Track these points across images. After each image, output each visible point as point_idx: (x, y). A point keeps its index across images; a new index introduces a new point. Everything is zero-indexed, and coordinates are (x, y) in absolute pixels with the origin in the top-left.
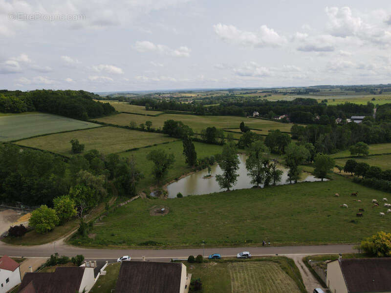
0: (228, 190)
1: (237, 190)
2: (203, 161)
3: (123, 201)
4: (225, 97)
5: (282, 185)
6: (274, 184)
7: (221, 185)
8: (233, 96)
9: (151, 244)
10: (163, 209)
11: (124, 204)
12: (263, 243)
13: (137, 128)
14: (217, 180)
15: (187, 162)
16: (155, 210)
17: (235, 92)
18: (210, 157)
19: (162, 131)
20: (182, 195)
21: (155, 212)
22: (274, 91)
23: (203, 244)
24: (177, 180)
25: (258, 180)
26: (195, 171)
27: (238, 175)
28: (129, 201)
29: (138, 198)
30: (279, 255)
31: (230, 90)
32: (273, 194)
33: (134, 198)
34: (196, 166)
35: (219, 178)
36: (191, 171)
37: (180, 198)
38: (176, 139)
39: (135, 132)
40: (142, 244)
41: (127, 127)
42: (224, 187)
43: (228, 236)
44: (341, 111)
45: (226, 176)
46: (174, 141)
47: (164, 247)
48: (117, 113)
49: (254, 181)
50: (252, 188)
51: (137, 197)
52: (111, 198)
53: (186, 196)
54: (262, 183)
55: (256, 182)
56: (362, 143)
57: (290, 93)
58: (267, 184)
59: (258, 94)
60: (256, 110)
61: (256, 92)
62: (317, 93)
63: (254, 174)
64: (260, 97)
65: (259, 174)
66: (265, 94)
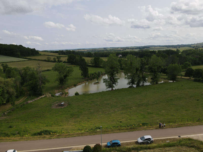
0: (112, 89)
1: (118, 89)
2: (93, 75)
3: (31, 99)
4: (102, 51)
5: (148, 85)
6: (143, 85)
7: (107, 86)
8: (106, 50)
9: (45, 134)
10: (63, 103)
11: (31, 101)
12: (160, 126)
13: (52, 61)
14: (104, 82)
15: (82, 75)
16: (56, 104)
17: (107, 49)
18: (97, 73)
19: (67, 62)
20: (79, 94)
21: (57, 106)
22: (128, 48)
23: (98, 130)
24: (75, 86)
25: (133, 82)
26: (87, 80)
27: (119, 79)
28: (36, 99)
29: (45, 97)
30: (182, 137)
31: (104, 48)
33: (40, 97)
34: (88, 77)
35: (105, 81)
36: (85, 81)
37: (77, 96)
38: (75, 66)
39: (50, 63)
40: (35, 134)
41: (45, 61)
42: (109, 88)
43: (121, 121)
44: (164, 54)
45: (111, 79)
46: (74, 66)
47: (58, 135)
48: (41, 55)
49: (129, 83)
50: (128, 88)
51: (43, 96)
52: (22, 98)
53: (82, 94)
54: (135, 84)
55: (131, 84)
56: (188, 62)
57: (135, 49)
58: (138, 85)
59: (119, 49)
60: (120, 54)
61: (118, 49)
62: (149, 48)
63: (129, 78)
64: (120, 50)
65: (133, 78)
66: (123, 49)
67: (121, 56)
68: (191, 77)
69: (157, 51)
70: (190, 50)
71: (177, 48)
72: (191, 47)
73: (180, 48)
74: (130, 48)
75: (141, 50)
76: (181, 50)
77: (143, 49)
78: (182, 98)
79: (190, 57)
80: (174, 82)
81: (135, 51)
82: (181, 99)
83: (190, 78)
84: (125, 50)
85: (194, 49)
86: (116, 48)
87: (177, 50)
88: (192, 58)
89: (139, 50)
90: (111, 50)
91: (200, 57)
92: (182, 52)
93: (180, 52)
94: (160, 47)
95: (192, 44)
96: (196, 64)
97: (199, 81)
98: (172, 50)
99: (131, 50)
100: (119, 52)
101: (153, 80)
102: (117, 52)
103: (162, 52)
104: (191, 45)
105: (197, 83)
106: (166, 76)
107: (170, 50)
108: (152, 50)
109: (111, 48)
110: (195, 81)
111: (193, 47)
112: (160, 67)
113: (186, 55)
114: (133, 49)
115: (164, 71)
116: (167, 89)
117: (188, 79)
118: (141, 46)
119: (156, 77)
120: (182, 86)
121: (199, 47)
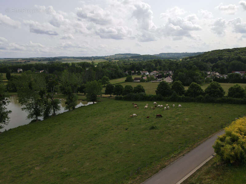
5: (62, 114)
6: (54, 114)
22: (32, 59)
25: (37, 113)
27: (10, 112)
32: (57, 124)
49: (31, 116)
50: (30, 123)
54: (41, 115)
55: (35, 116)
56: (105, 77)
57: (44, 60)
58: (46, 116)
59: (19, 61)
60: (20, 68)
61: (17, 60)
62: (61, 60)
63: (30, 108)
64: (21, 62)
65: (36, 107)
66: (24, 61)
67: (21, 70)
68: (112, 94)
69: (71, 64)
70: (105, 62)
71: (92, 60)
72: (105, 59)
73: (95, 60)
74: (36, 60)
75: (50, 62)
76: (97, 62)
77: (53, 61)
78: (108, 128)
79: (107, 70)
80: (95, 103)
81: (42, 64)
82: (107, 131)
83: (111, 96)
84: (29, 62)
85: (108, 61)
86: (14, 60)
87: (92, 62)
88: (109, 71)
89: (48, 62)
90: (6, 63)
91: (115, 69)
92: (98, 65)
93: (96, 65)
94: (73, 59)
95: (106, 57)
96: (113, 77)
97: (120, 99)
98: (88, 63)
99: (38, 62)
100: (19, 64)
101: (68, 105)
102: (15, 65)
103: (77, 65)
104: (104, 57)
105: (119, 101)
106: (83, 95)
107: (85, 62)
108: (65, 63)
109: (5, 59)
110: (117, 99)
111: (107, 59)
112: (75, 86)
113: (102, 68)
114: (40, 61)
115: (81, 90)
116: (88, 117)
117: (109, 97)
118: (51, 58)
119: (71, 101)
120: (105, 109)
121: (112, 59)
